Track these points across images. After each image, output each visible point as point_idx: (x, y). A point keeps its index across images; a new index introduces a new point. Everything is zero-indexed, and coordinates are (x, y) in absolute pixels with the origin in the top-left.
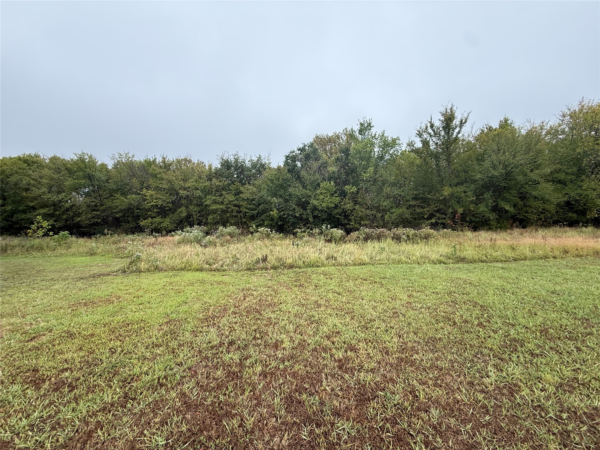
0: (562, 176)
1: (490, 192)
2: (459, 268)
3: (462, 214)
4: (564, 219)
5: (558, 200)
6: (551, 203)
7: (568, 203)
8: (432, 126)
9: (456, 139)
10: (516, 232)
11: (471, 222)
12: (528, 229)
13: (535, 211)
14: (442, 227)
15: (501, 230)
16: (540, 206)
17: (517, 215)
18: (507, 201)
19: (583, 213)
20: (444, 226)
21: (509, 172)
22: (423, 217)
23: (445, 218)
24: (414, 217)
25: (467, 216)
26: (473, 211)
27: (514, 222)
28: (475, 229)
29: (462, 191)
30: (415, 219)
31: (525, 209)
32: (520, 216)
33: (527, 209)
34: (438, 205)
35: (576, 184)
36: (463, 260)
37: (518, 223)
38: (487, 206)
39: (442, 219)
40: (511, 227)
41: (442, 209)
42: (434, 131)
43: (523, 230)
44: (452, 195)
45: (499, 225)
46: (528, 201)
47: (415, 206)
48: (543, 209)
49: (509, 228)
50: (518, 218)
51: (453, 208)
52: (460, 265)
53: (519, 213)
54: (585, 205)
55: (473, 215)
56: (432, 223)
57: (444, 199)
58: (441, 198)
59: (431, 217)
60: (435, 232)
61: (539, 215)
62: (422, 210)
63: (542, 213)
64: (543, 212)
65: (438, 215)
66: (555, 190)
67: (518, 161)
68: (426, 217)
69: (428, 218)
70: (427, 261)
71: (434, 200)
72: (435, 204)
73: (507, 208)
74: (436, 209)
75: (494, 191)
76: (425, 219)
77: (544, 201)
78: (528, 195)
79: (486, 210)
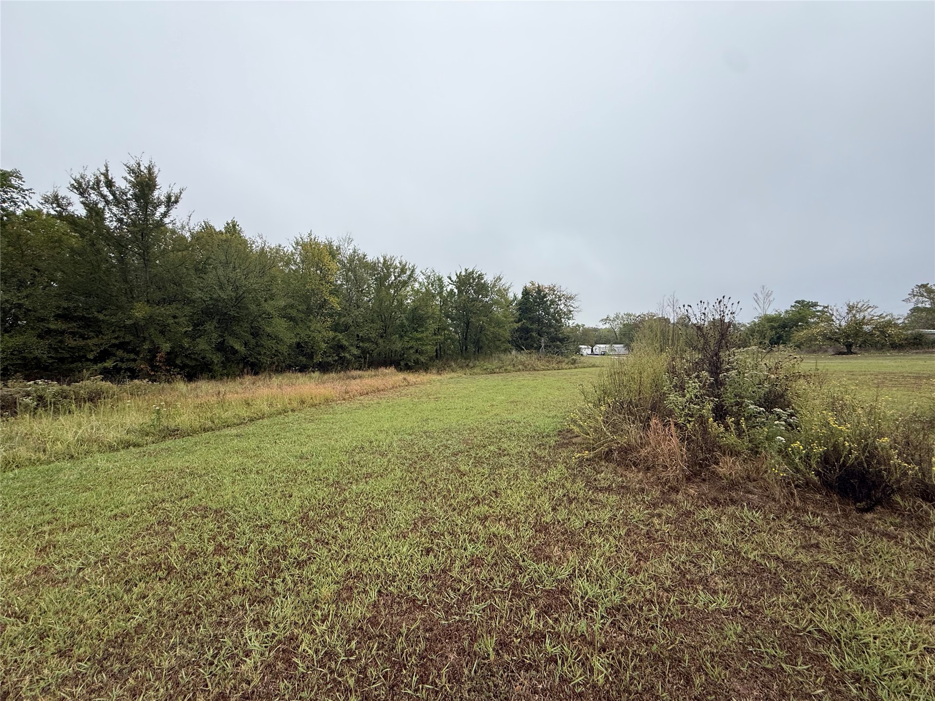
0: (294, 313)
1: (215, 321)
2: (168, 449)
3: (168, 354)
4: (295, 363)
5: (291, 340)
6: (284, 343)
7: (298, 345)
8: (110, 184)
9: (160, 224)
10: (248, 379)
11: (183, 367)
12: (260, 376)
13: (268, 353)
14: (129, 377)
15: (228, 378)
16: (273, 346)
17: (247, 358)
18: (237, 337)
19: (311, 356)
20: (134, 374)
21: (240, 297)
22: (84, 356)
23: (135, 360)
24: (59, 356)
25: (176, 356)
26: (187, 349)
27: (244, 367)
28: (191, 376)
29: (169, 315)
30: (62, 360)
31: (257, 349)
32: (252, 359)
33: (260, 349)
34: (121, 334)
35: (306, 324)
36: (173, 433)
37: (250, 368)
38: (209, 343)
39: (128, 360)
40: (241, 374)
41: (128, 343)
42: (114, 194)
43: (256, 377)
44: (150, 319)
45: (225, 371)
46: (261, 339)
47: (62, 333)
48: (276, 350)
49: (239, 375)
50: (249, 361)
51: (152, 342)
52: (169, 443)
53: (251, 355)
54: (312, 348)
55: (186, 356)
56: (105, 368)
57: (134, 324)
58: (128, 322)
59: (103, 356)
60: (115, 386)
61: (271, 358)
62: (82, 343)
63: (275, 356)
64: (276, 354)
65: (120, 353)
66: (288, 329)
67: (251, 285)
68: (91, 357)
69: (95, 358)
70: (95, 448)
71: (112, 324)
72: (113, 332)
73: (237, 347)
74: (117, 342)
75: (219, 322)
76: (88, 360)
77: (278, 340)
78: (261, 332)
79: (208, 348)
